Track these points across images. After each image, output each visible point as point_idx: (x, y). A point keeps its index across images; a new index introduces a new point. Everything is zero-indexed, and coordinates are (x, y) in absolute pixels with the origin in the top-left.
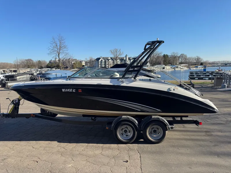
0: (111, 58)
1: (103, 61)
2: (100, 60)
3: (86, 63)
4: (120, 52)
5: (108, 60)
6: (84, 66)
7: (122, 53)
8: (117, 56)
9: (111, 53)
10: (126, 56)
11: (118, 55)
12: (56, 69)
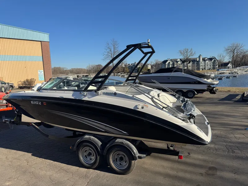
0: (180, 60)
1: (171, 63)
2: (167, 63)
3: (152, 66)
4: (192, 52)
5: (177, 62)
6: (149, 70)
7: (193, 53)
8: (188, 57)
9: (180, 54)
10: (199, 57)
11: (188, 55)
12: (121, 74)
